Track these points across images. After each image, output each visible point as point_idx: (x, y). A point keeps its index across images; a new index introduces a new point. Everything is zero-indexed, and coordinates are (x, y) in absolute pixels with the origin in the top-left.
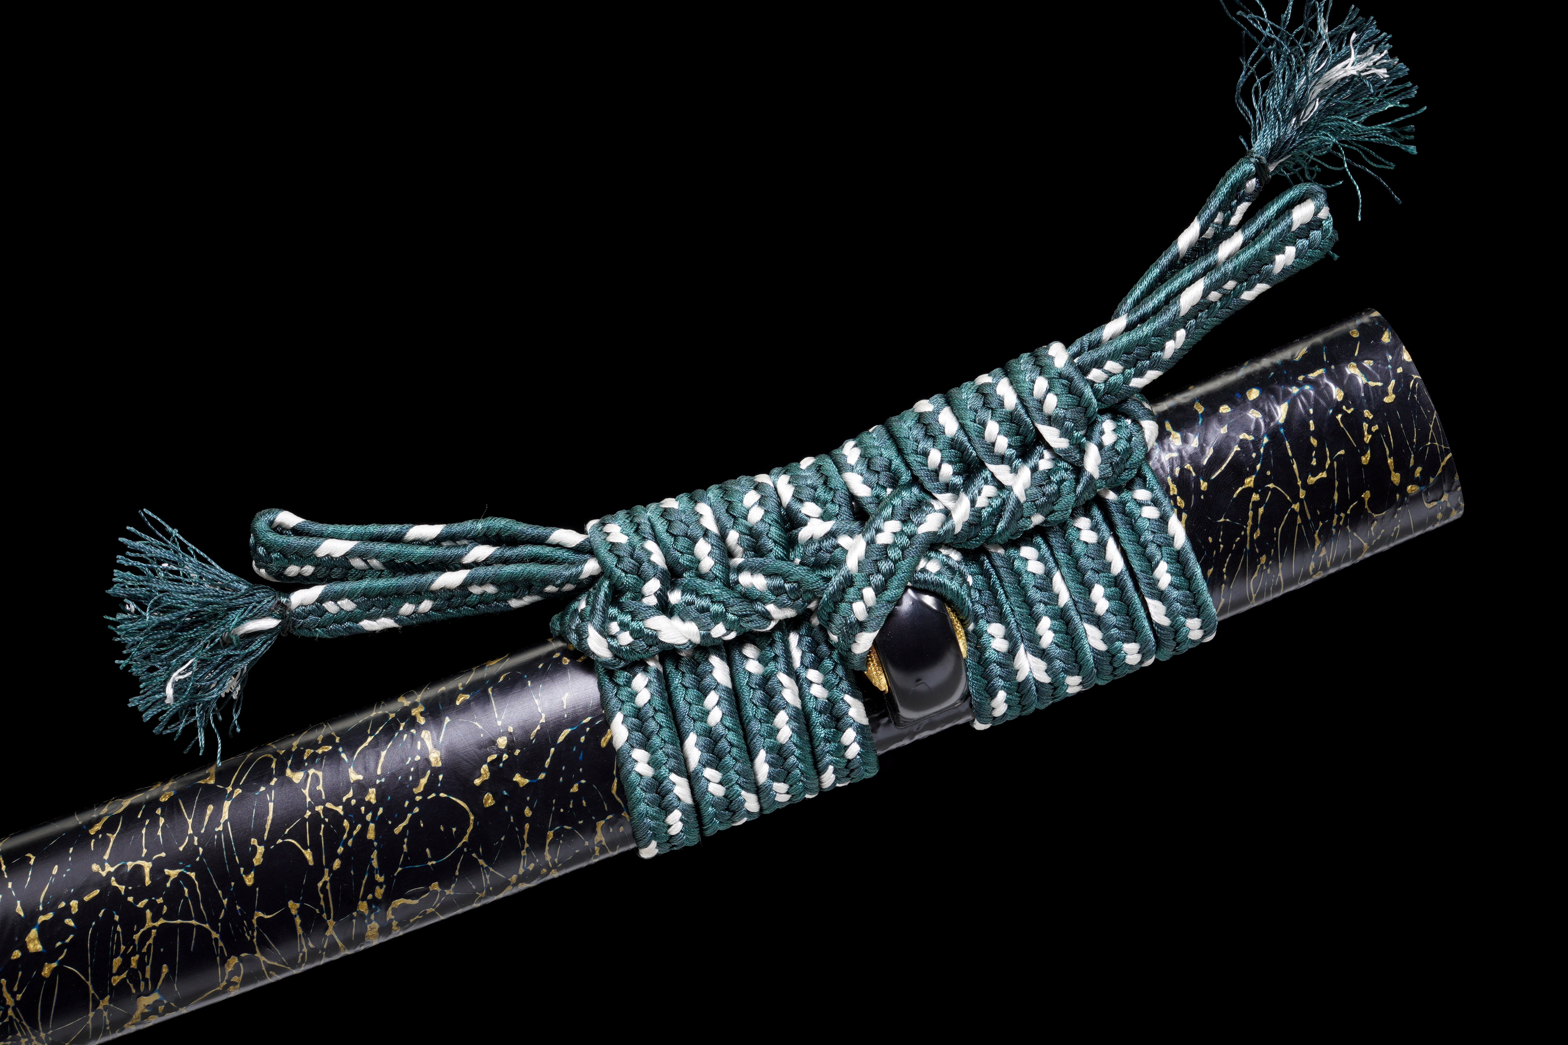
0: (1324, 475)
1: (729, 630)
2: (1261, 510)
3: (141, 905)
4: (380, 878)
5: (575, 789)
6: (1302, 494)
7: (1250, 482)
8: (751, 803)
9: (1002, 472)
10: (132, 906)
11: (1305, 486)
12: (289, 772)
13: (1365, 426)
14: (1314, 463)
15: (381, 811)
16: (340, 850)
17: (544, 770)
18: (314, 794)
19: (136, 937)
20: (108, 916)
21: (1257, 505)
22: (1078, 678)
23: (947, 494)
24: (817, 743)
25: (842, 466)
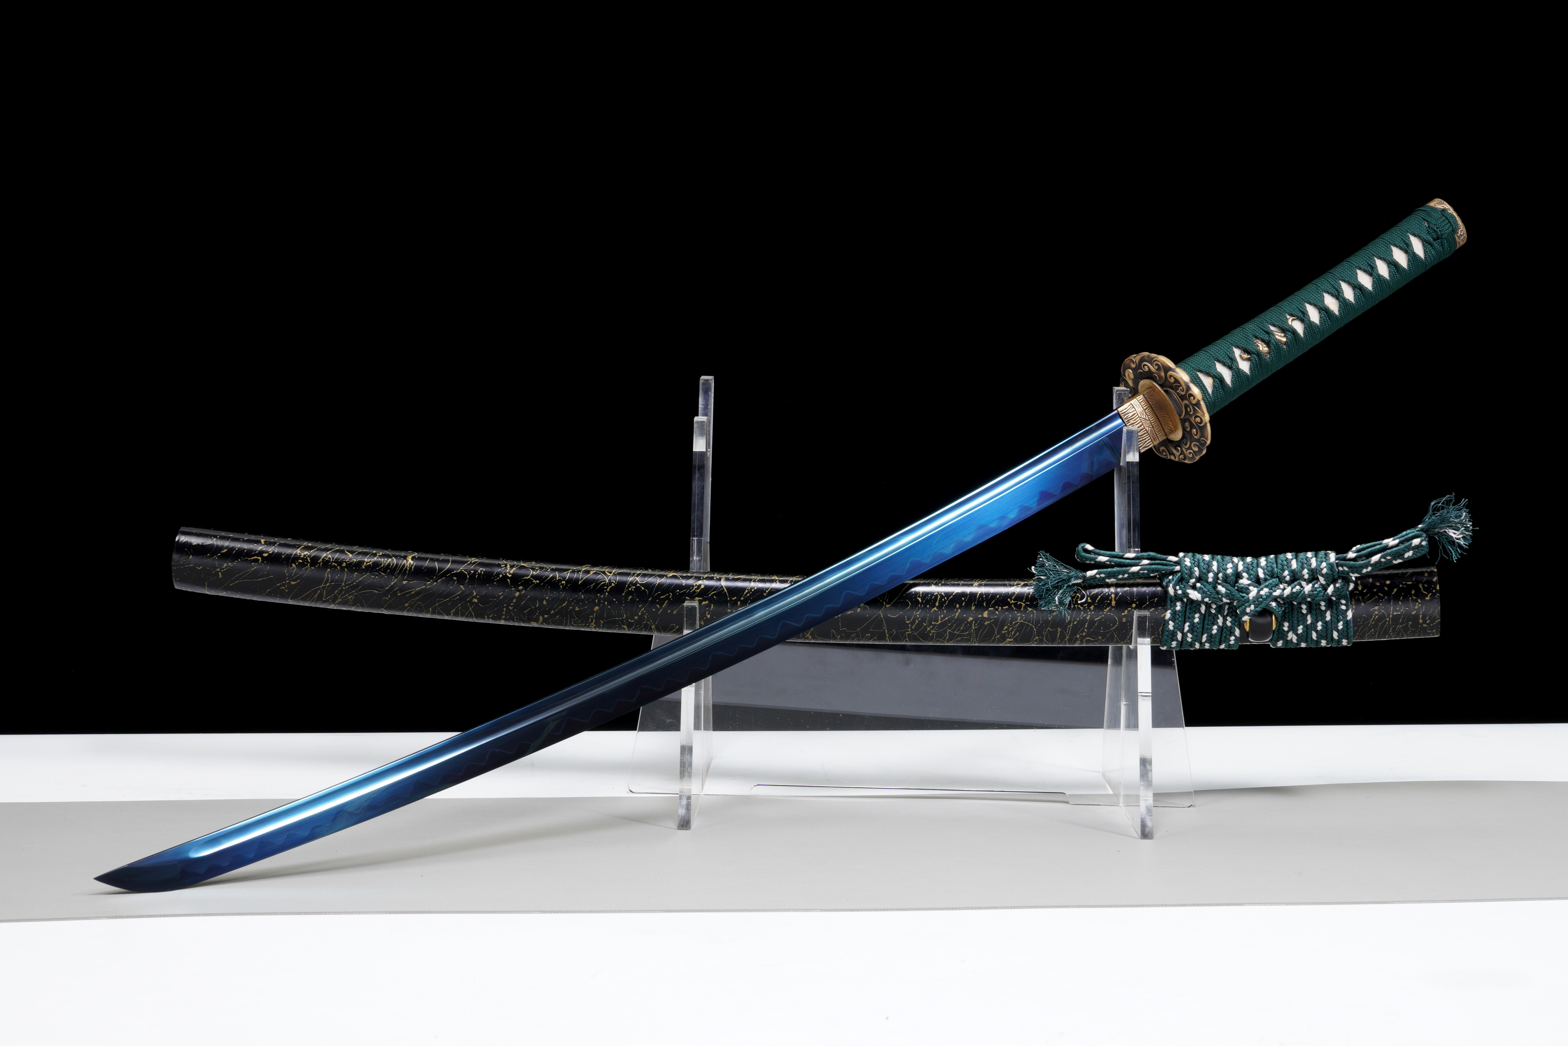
0: (1399, 613)
1: (1210, 600)
2: (1377, 617)
3: (1018, 615)
4: (1086, 630)
6: (1391, 616)
8: (1197, 646)
9: (1304, 583)
11: (1393, 614)
15: (1093, 613)
16: (1078, 619)
21: (1376, 615)
22: (1305, 644)
23: (1286, 585)
24: (1223, 637)
25: (1258, 565)
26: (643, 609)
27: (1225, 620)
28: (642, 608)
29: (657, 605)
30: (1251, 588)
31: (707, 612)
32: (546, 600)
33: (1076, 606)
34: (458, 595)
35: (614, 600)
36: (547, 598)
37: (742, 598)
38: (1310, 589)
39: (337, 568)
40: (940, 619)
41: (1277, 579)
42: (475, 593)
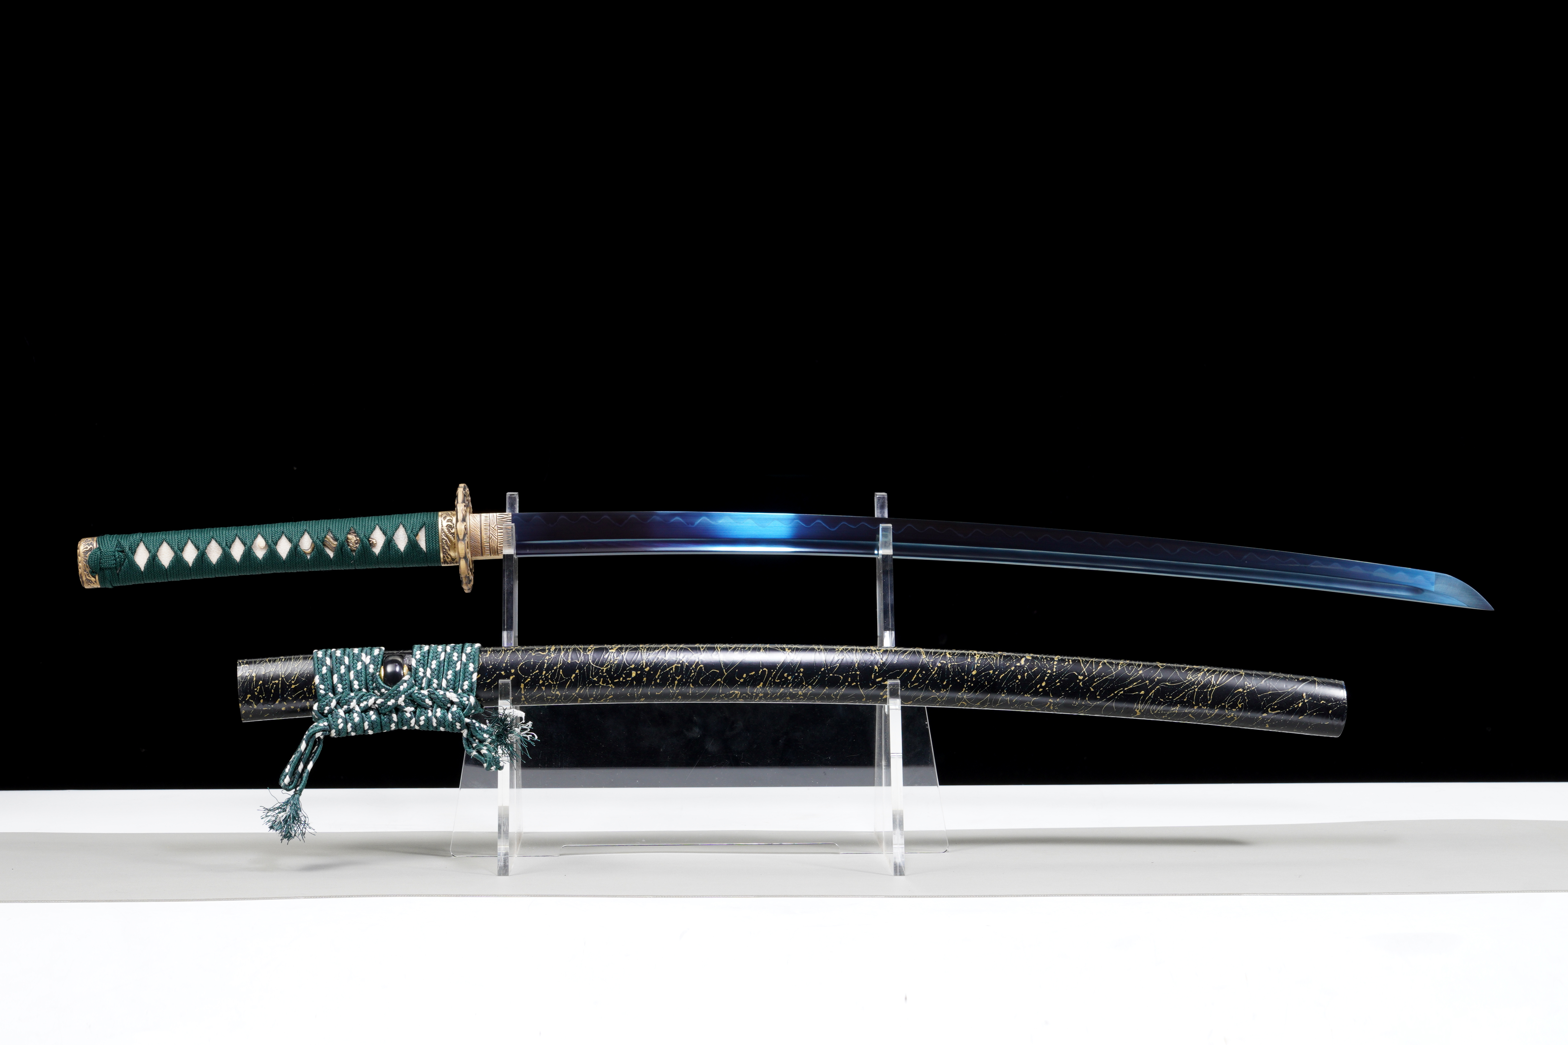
1: (439, 692)
2: (293, 678)
3: (605, 674)
4: (546, 661)
5: (491, 667)
6: (280, 679)
7: (293, 686)
8: (448, 648)
9: (357, 709)
10: (607, 674)
11: (279, 681)
12: (560, 694)
13: (258, 691)
14: (275, 686)
15: (540, 677)
16: (553, 671)
17: (497, 674)
18: (555, 687)
19: (609, 667)
20: (614, 674)
22: (354, 652)
23: (373, 707)
24: (427, 658)
25: (397, 724)
26: (933, 673)
27: (425, 673)
28: (935, 674)
29: (921, 676)
30: (403, 704)
31: (877, 671)
32: (1018, 679)
33: (555, 683)
34: (1095, 682)
35: (958, 681)
36: (1017, 681)
37: (847, 684)
38: (352, 704)
39: (1202, 704)
40: (674, 669)
41: (380, 712)
42: (1081, 683)
